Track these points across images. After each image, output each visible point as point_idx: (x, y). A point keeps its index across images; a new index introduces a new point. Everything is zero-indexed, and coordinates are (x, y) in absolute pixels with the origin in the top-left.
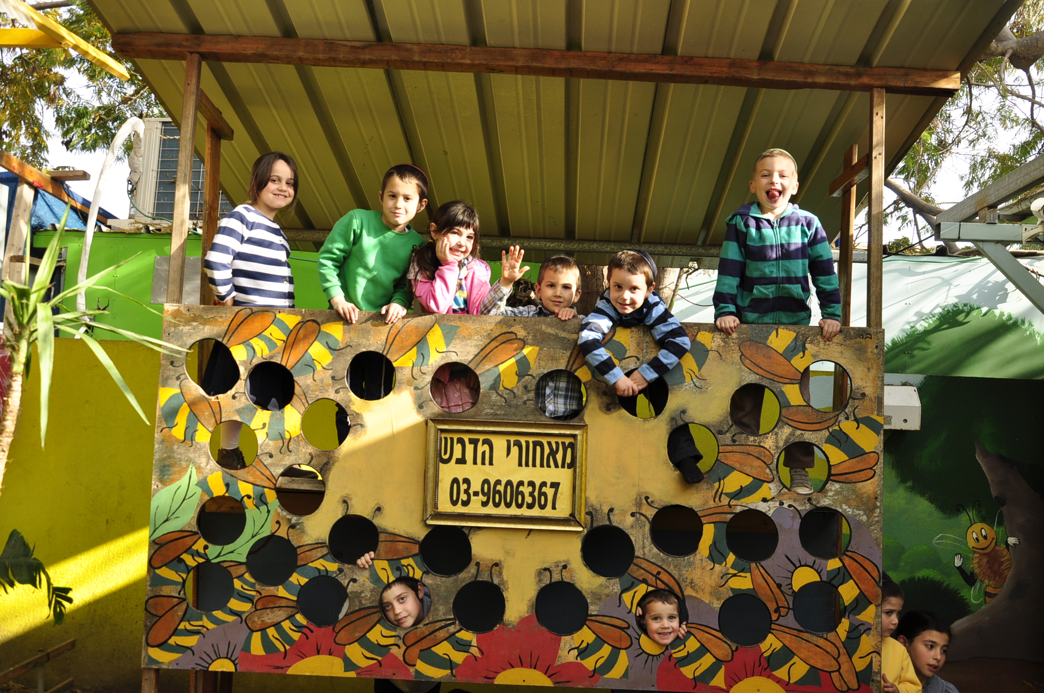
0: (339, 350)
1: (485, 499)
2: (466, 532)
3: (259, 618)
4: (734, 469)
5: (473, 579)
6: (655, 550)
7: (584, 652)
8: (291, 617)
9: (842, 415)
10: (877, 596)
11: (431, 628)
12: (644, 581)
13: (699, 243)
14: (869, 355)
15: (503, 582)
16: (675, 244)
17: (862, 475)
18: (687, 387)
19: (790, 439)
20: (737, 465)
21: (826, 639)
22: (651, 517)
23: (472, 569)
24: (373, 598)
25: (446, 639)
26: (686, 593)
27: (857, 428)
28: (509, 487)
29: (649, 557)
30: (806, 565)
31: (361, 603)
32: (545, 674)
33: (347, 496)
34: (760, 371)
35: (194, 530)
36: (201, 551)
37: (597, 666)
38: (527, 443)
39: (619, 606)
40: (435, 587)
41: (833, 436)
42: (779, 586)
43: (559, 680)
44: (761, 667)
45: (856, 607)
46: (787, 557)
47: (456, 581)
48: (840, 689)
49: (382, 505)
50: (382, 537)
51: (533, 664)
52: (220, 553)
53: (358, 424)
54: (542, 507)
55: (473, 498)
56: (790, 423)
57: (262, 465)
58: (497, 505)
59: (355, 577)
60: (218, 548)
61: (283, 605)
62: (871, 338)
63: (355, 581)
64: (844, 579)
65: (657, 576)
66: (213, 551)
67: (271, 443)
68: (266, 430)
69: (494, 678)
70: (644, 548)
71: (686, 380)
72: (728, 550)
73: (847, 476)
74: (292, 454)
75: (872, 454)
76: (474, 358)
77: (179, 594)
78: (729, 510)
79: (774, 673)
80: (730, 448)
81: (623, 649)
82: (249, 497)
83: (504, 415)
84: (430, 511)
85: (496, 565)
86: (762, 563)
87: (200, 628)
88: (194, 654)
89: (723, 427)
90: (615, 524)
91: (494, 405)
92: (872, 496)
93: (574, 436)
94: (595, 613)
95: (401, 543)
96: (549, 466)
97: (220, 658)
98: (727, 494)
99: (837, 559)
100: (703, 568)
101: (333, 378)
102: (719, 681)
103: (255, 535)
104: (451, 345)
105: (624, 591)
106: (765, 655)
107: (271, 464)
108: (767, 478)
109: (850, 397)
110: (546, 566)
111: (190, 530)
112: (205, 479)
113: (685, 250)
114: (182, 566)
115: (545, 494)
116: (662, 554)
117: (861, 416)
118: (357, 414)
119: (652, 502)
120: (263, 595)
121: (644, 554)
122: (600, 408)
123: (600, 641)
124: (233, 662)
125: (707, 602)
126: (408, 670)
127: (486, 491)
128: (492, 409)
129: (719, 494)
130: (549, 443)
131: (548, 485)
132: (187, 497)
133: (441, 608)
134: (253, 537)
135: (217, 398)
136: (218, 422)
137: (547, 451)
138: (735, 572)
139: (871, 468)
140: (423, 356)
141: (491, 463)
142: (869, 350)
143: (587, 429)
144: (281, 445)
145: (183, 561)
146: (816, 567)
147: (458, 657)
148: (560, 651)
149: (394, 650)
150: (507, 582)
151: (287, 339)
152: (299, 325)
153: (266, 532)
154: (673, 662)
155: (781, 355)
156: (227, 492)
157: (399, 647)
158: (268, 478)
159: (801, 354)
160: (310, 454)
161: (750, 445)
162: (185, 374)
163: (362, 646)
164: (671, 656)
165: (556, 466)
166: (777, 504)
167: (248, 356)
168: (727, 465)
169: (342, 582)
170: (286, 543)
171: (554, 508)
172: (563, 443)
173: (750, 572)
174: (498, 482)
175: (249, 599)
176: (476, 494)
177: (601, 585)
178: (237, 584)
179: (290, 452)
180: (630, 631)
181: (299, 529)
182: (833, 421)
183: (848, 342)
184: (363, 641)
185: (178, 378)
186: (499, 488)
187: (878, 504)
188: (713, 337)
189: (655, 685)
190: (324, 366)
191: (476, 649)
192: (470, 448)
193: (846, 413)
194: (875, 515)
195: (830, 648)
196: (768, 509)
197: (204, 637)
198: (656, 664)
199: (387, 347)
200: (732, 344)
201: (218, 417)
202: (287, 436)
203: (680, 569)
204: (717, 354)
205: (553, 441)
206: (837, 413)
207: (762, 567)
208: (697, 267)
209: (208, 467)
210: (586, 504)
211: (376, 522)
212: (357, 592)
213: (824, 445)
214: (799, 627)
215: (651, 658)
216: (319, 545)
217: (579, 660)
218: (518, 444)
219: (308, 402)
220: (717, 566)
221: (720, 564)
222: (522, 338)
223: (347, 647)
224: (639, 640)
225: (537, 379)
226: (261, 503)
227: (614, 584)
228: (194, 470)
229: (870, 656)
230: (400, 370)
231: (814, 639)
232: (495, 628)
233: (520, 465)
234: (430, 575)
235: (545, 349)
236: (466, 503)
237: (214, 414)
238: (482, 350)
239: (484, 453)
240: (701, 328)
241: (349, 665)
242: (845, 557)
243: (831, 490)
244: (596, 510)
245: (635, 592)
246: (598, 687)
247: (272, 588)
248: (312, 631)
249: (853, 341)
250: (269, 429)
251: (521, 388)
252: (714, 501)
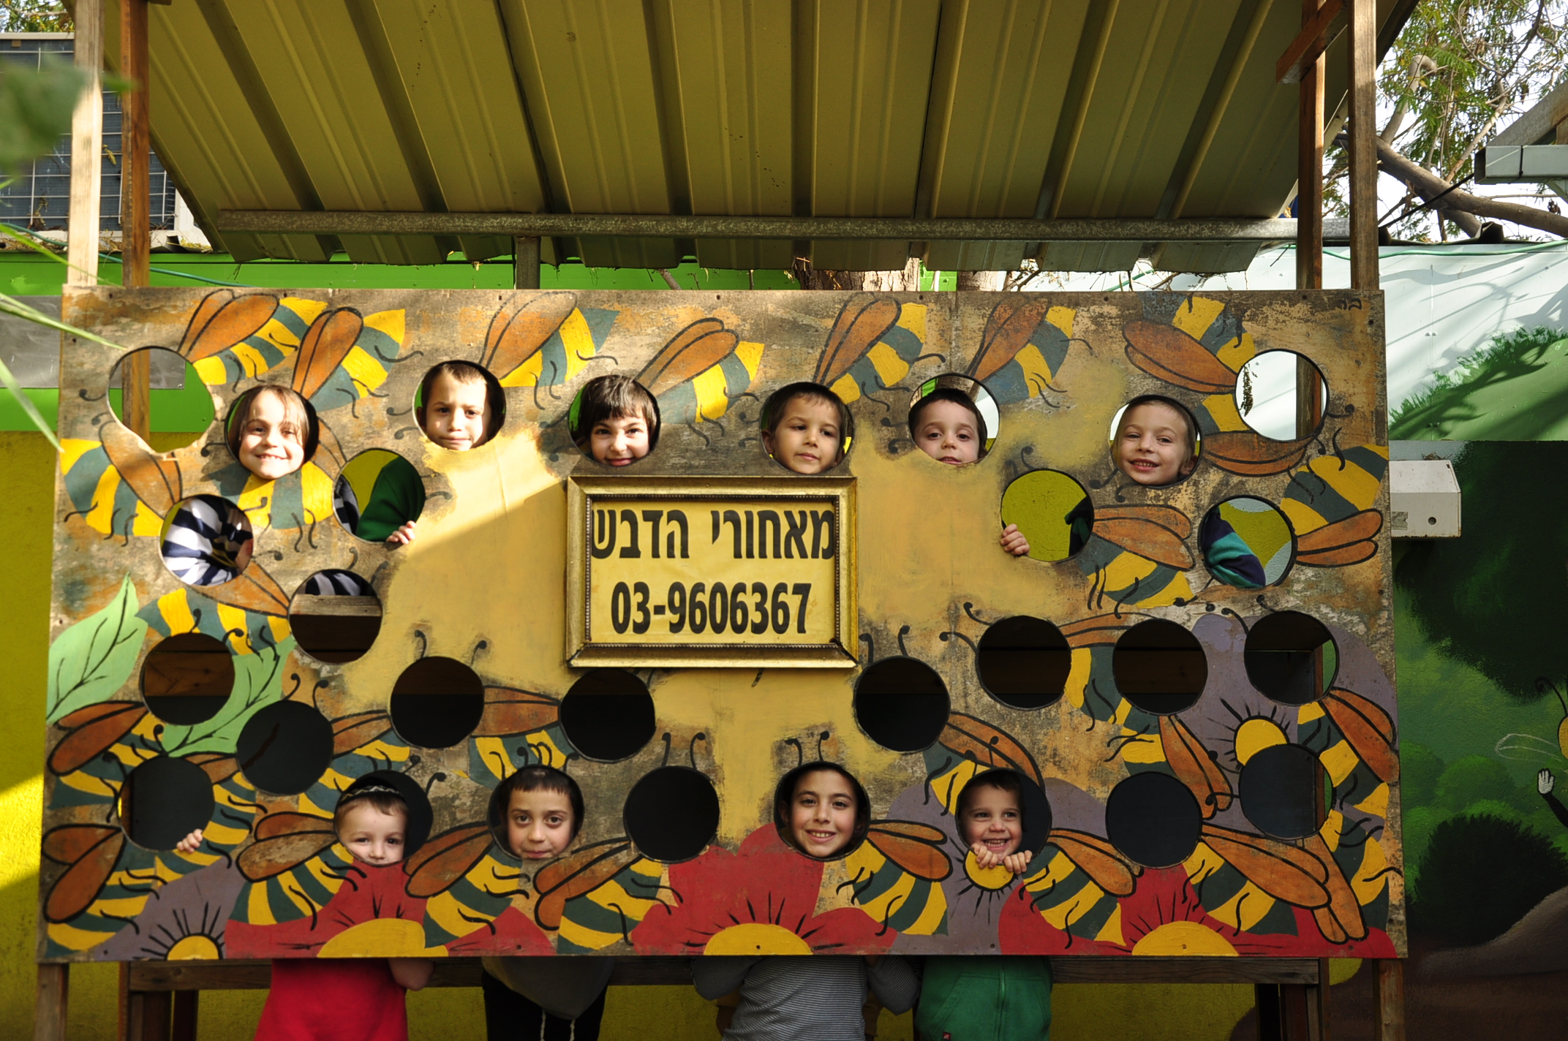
0: (399, 360)
1: (675, 618)
2: (644, 678)
3: (263, 855)
4: (1122, 548)
5: (659, 765)
6: (987, 699)
7: (865, 889)
8: (323, 852)
9: (1313, 445)
10: (1391, 767)
11: (585, 857)
12: (970, 756)
14: (1358, 337)
15: (714, 768)
16: (995, 218)
17: (1353, 552)
18: (1033, 406)
19: (1220, 492)
20: (1127, 542)
21: (1302, 849)
22: (976, 641)
23: (656, 747)
24: (476, 808)
25: (612, 877)
26: (1045, 775)
27: (1341, 469)
28: (718, 596)
29: (976, 711)
30: (1259, 717)
31: (454, 819)
32: (797, 932)
33: (424, 623)
34: (1162, 374)
35: (134, 699)
36: (150, 736)
37: (891, 913)
38: (749, 514)
39: (926, 803)
40: (590, 781)
41: (1299, 484)
42: (1213, 756)
43: (822, 943)
44: (1187, 903)
45: (1354, 788)
46: (1224, 702)
47: (628, 769)
48: (1332, 938)
49: (489, 637)
50: (490, 695)
51: (774, 916)
52: (186, 738)
53: (440, 493)
54: (780, 629)
55: (654, 618)
56: (1220, 462)
57: (263, 574)
58: (698, 629)
59: (441, 770)
60: (182, 730)
61: (309, 829)
62: (1360, 308)
63: (441, 777)
64: (1329, 739)
65: (991, 745)
66: (172, 736)
67: (278, 533)
68: (267, 510)
69: (703, 945)
70: (966, 695)
71: (1031, 394)
72: (1117, 694)
73: (1327, 554)
74: (318, 551)
75: (1370, 514)
76: (647, 367)
77: (108, 820)
78: (1116, 622)
79: (1211, 914)
80: (1113, 512)
81: (936, 880)
82: (238, 633)
83: (705, 467)
84: (576, 644)
85: (701, 736)
86: (1181, 715)
87: (150, 881)
88: (137, 931)
89: (1099, 476)
90: (912, 655)
91: (687, 450)
92: (1374, 589)
93: (833, 500)
94: (884, 817)
95: (525, 705)
96: (789, 555)
97: (190, 935)
98: (1111, 594)
99: (1315, 704)
100: (1075, 729)
101: (390, 411)
102: (1112, 932)
103: (253, 703)
104: (605, 345)
105: (934, 774)
106: (1194, 881)
107: (280, 572)
108: (1183, 562)
109: (1326, 413)
110: (791, 734)
111: (126, 698)
112: (155, 603)
113: (1013, 228)
114: (113, 767)
115: (784, 606)
116: (998, 706)
117: (1347, 447)
118: (437, 475)
119: (978, 613)
120: (270, 812)
121: (967, 707)
122: (878, 449)
123: (893, 869)
124: (214, 941)
125: (1084, 789)
126: (545, 938)
127: (677, 603)
128: (683, 457)
129: (1097, 593)
130: (789, 515)
131: (790, 589)
132: (119, 640)
133: (602, 819)
134: (248, 706)
135: (173, 455)
136: (177, 498)
137: (785, 528)
138: (1132, 733)
139: (1369, 539)
140: (555, 367)
141: (685, 554)
142: (1358, 328)
143: (855, 486)
144: (297, 535)
145: (114, 757)
146: (1277, 718)
147: (637, 909)
148: (821, 889)
149: (518, 902)
150: (720, 767)
151: (302, 344)
152: (324, 319)
153: (273, 696)
154: (1028, 900)
155: (1199, 343)
156: (196, 625)
157: (527, 895)
158: (273, 597)
159: (1235, 340)
160: (352, 551)
161: (1149, 505)
162: (108, 413)
163: (458, 896)
164: (1023, 889)
165: (803, 555)
166: (1203, 609)
167: (228, 376)
168: (1109, 541)
169: (418, 780)
170: (310, 715)
171: (801, 629)
172: (814, 514)
173: (1160, 733)
174: (699, 588)
175: (243, 821)
176: (660, 610)
177: (892, 766)
178: (220, 795)
179: (314, 547)
180: (947, 848)
181: (335, 687)
182: (1296, 457)
183: (1319, 316)
184: (460, 889)
185: (95, 421)
186: (700, 597)
187: (1385, 602)
188: (1076, 316)
189: (997, 943)
190: (373, 390)
191: (669, 892)
192: (645, 529)
193: (1320, 443)
194: (1381, 622)
195: (1309, 864)
196: (1186, 617)
197: (158, 897)
198: (997, 906)
199: (489, 352)
200: (1110, 327)
201: (175, 490)
202: (308, 519)
203: (1032, 733)
204: (1084, 346)
205: (795, 509)
206: (1305, 442)
207: (1180, 722)
208: (1036, 269)
209: (160, 582)
210: (860, 621)
211: (479, 668)
212: (445, 797)
213: (1283, 500)
214: (1251, 829)
215: (986, 894)
216: (373, 714)
217: (857, 905)
218: (732, 517)
219: (344, 457)
220: (1098, 723)
221: (1105, 719)
222: (733, 328)
223: (430, 900)
224: (963, 862)
226: (262, 643)
227: (915, 764)
228: (132, 589)
229: (1383, 877)
230: (513, 394)
231: (1280, 849)
232: (703, 853)
233: (737, 555)
234: (581, 760)
235: (774, 346)
236: (641, 628)
237: (167, 484)
238: (661, 352)
239: (671, 537)
240: (1054, 300)
241: (434, 934)
242: (1329, 699)
243: (1298, 581)
244: (877, 631)
245: (954, 776)
246: (894, 953)
247: (287, 798)
248: (363, 875)
249: (1327, 314)
250: (272, 507)
251: (734, 419)
252: (1089, 607)
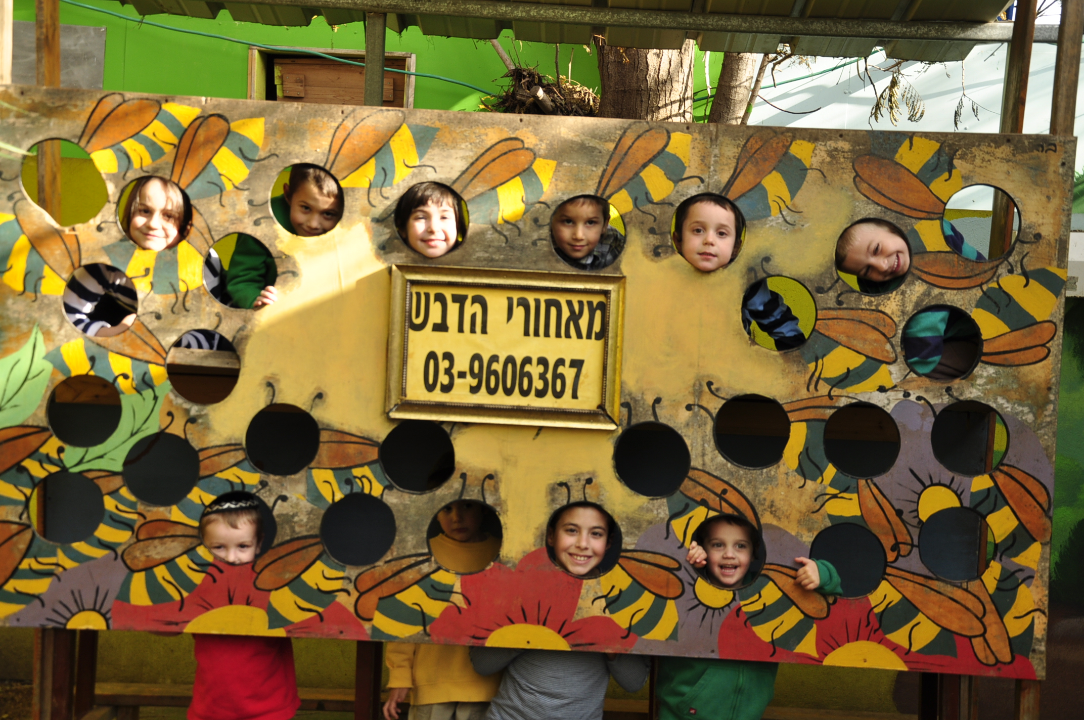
0: (259, 161)
1: (474, 382)
2: (447, 429)
3: (142, 552)
4: (837, 343)
5: (457, 498)
6: (720, 459)
7: (615, 602)
8: (190, 552)
9: (1003, 266)
10: (1045, 530)
11: (395, 566)
12: (704, 503)
13: (796, 13)
14: (1051, 176)
15: (499, 502)
16: (758, 14)
17: (1029, 355)
18: (774, 223)
19: (922, 301)
20: (843, 338)
21: (966, 590)
22: (715, 412)
23: (455, 483)
24: (311, 524)
25: (416, 583)
26: (763, 521)
27: (1026, 286)
28: (510, 366)
29: (711, 468)
30: (939, 484)
31: (293, 531)
32: (559, 632)
33: (274, 376)
34: (883, 201)
35: (41, 425)
36: (54, 455)
37: (634, 622)
38: (537, 302)
39: (667, 538)
40: (401, 508)
41: (989, 297)
42: (899, 513)
43: (578, 642)
44: (870, 627)
45: (1012, 545)
46: (912, 471)
47: (431, 500)
48: (984, 661)
49: (325, 389)
50: (324, 436)
51: (542, 619)
52: (83, 458)
53: (289, 272)
54: (558, 395)
55: (457, 381)
56: (924, 277)
57: (145, 330)
58: (492, 391)
59: (284, 493)
60: (78, 452)
61: (179, 533)
62: (1055, 151)
63: (284, 498)
64: (995, 504)
65: (722, 496)
66: (72, 456)
67: (158, 298)
68: (150, 278)
69: (485, 638)
70: (703, 455)
71: (772, 213)
72: (825, 460)
73: (1007, 356)
74: (190, 314)
75: (1046, 325)
76: (460, 176)
77: (20, 517)
78: (828, 402)
79: (889, 636)
80: (834, 313)
81: (671, 599)
82: (126, 377)
83: (504, 260)
84: (394, 400)
85: (490, 477)
86: (876, 480)
87: (53, 567)
88: (43, 605)
89: (824, 283)
90: (662, 420)
91: (490, 246)
92: (1043, 386)
93: (606, 293)
94: (632, 547)
95: (352, 445)
96: (568, 336)
97: (84, 610)
98: (827, 380)
99: (986, 477)
100: (789, 486)
101: (250, 202)
102: (808, 645)
103: (136, 433)
104: (427, 156)
105: (674, 516)
106: (876, 610)
107: (159, 329)
108: (887, 357)
109: (1017, 239)
110: (562, 479)
111: (35, 424)
112: (58, 349)
113: (772, 24)
114: (24, 477)
115: (562, 377)
116: (729, 465)
117: (1032, 268)
118: (287, 257)
119: (718, 390)
120: (148, 519)
121: (704, 464)
122: (644, 253)
123: (638, 588)
124: (104, 615)
125: (793, 533)
126: (361, 627)
127: (476, 370)
128: (486, 252)
129: (815, 379)
130: (569, 303)
131: (567, 363)
132: (30, 376)
133: (410, 538)
134: (132, 435)
135: (74, 229)
136: (77, 265)
137: (566, 313)
138: (834, 491)
139: (1044, 345)
140: (386, 173)
141: (484, 331)
142: (1052, 169)
143: (625, 283)
144: (174, 300)
145: (24, 470)
146: (954, 486)
147: (434, 608)
148: (580, 601)
149: (342, 598)
150: (505, 502)
151: (180, 142)
152: (198, 122)
153: (152, 428)
154: (742, 618)
155: (916, 176)
156: (92, 368)
157: (349, 593)
158: (154, 349)
159: (946, 175)
160: (218, 315)
161: (862, 309)
162: (20, 191)
163: (295, 591)
164: (739, 609)
165: (579, 336)
166: (900, 395)
167: (119, 166)
168: (828, 337)
169: (266, 500)
170: (183, 443)
171: (575, 396)
172: (590, 303)
173: (858, 493)
174: (494, 359)
175: (127, 525)
176: (462, 375)
177: (641, 508)
178: (109, 503)
179: (187, 311)
180: (682, 574)
181: (202, 424)
182: (990, 274)
183: (1019, 157)
184: (296, 585)
185: (10, 198)
186: (495, 366)
187: (1052, 397)
188: (815, 149)
189: (716, 649)
190: (237, 184)
191: (460, 597)
192: (453, 309)
193: (1010, 264)
194: (1047, 413)
195: (971, 602)
196: (886, 402)
197: (59, 579)
198: (718, 621)
199: (332, 157)
200: (842, 160)
201: (75, 258)
202: (182, 288)
203: (755, 487)
204: (819, 174)
205: (575, 299)
206: (996, 263)
207: (875, 485)
208: (789, 52)
209: (63, 332)
210: (622, 392)
211: (316, 414)
212: (287, 515)
213: (974, 310)
214: (926, 572)
215: (710, 612)
216: (231, 447)
217: (607, 614)
218: (524, 303)
219: (213, 238)
220: (809, 482)
221: (814, 479)
222: (531, 147)
223: (273, 593)
224: (693, 586)
225: (553, 208)
226: (144, 386)
227: (660, 507)
228: (40, 337)
229: (1030, 616)
230: (350, 193)
231: (948, 589)
232: (488, 568)
233: (527, 333)
234: (395, 490)
235: (565, 164)
236: (447, 389)
237: (69, 252)
238: (472, 164)
239: (474, 316)
240: (798, 135)
241: (275, 619)
242: (998, 473)
243: (981, 376)
244: (636, 401)
245: (690, 519)
246: (635, 652)
247: (162, 509)
248: (221, 571)
249: (1026, 156)
250: (154, 276)
251: (529, 222)
252: (808, 390)
